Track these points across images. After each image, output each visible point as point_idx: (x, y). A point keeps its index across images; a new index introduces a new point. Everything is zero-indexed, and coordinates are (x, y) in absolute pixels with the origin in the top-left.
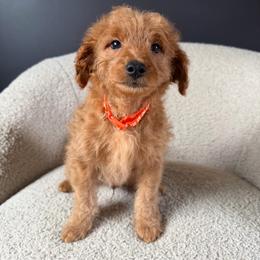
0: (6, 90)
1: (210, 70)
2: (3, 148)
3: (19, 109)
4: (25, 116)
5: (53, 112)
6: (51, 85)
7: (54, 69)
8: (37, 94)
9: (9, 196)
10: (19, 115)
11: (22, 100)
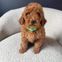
0: (2, 17)
1: (48, 14)
2: (1, 30)
3: (5, 21)
4: (6, 23)
5: (12, 22)
6: (12, 16)
7: (13, 12)
8: (9, 18)
9: (2, 40)
10: (5, 23)
11: (5, 19)
